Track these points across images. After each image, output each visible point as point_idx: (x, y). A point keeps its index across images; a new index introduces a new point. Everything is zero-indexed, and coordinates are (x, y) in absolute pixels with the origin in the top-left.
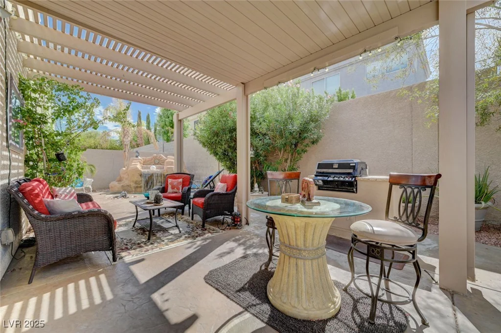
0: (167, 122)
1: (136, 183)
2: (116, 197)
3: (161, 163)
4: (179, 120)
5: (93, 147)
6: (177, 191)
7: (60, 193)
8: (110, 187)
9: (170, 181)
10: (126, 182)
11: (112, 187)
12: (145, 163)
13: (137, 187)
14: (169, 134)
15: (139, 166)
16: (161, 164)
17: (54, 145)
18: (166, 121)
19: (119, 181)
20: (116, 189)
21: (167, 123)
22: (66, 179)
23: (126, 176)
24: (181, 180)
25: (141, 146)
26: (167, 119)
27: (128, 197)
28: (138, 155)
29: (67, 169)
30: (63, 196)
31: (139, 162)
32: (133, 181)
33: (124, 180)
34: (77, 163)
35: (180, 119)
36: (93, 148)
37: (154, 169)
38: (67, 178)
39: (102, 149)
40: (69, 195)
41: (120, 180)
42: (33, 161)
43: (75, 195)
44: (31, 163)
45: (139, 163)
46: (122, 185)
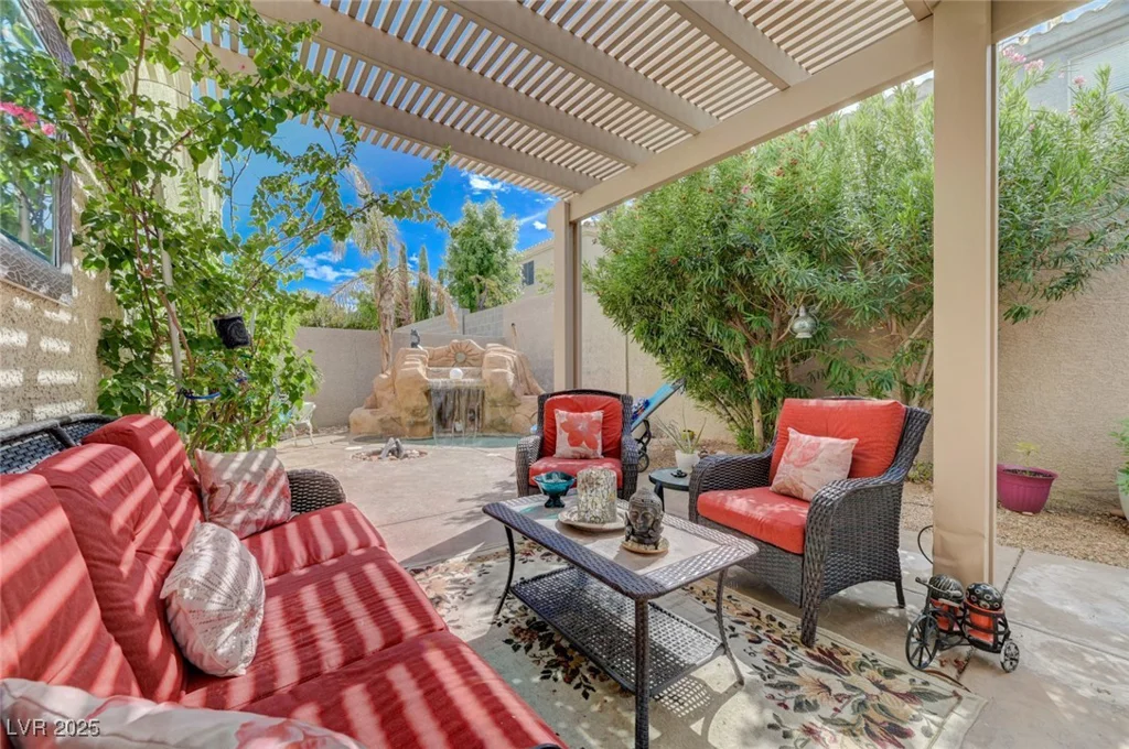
0: (470, 264)
1: (414, 412)
2: (378, 453)
3: (472, 362)
4: (570, 223)
5: (311, 323)
6: (590, 451)
7: (227, 476)
8: (352, 422)
9: (561, 416)
10: (388, 411)
11: (356, 423)
12: (437, 362)
13: (416, 424)
14: (475, 293)
15: (421, 370)
16: (471, 366)
17: (211, 287)
18: (468, 261)
19: (371, 407)
20: (366, 429)
21: (472, 267)
22: (250, 411)
23: (388, 395)
24: (597, 415)
25: (407, 324)
26: (472, 257)
27: (406, 456)
28: (416, 341)
29: (253, 377)
30: (239, 488)
31: (422, 359)
32: (407, 409)
33: (385, 404)
34: (283, 354)
35: (573, 218)
36: (310, 326)
37: (457, 375)
38: (253, 410)
39: (331, 326)
40: (261, 486)
41: (374, 406)
42: (132, 343)
43: (283, 481)
44: (126, 354)
45: (420, 363)
46: (379, 417)
